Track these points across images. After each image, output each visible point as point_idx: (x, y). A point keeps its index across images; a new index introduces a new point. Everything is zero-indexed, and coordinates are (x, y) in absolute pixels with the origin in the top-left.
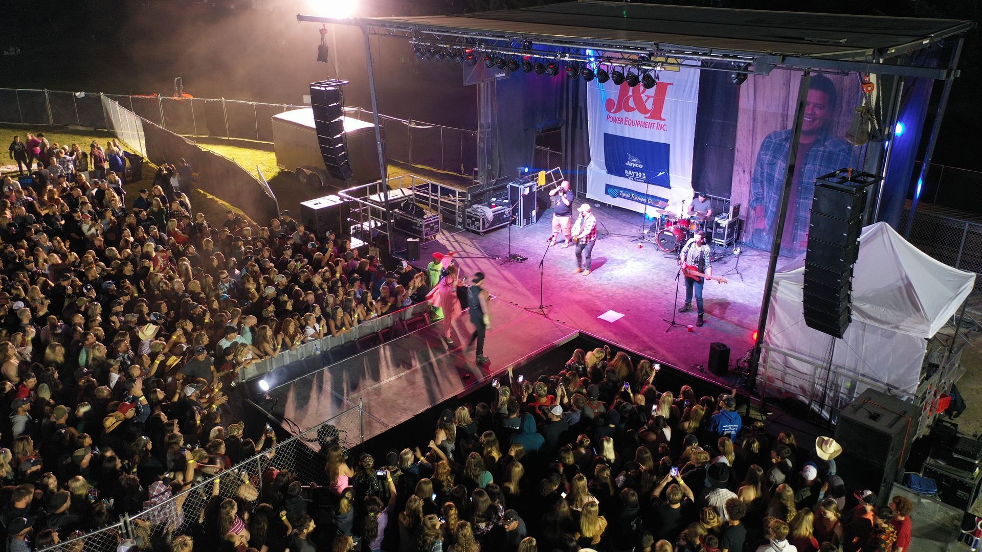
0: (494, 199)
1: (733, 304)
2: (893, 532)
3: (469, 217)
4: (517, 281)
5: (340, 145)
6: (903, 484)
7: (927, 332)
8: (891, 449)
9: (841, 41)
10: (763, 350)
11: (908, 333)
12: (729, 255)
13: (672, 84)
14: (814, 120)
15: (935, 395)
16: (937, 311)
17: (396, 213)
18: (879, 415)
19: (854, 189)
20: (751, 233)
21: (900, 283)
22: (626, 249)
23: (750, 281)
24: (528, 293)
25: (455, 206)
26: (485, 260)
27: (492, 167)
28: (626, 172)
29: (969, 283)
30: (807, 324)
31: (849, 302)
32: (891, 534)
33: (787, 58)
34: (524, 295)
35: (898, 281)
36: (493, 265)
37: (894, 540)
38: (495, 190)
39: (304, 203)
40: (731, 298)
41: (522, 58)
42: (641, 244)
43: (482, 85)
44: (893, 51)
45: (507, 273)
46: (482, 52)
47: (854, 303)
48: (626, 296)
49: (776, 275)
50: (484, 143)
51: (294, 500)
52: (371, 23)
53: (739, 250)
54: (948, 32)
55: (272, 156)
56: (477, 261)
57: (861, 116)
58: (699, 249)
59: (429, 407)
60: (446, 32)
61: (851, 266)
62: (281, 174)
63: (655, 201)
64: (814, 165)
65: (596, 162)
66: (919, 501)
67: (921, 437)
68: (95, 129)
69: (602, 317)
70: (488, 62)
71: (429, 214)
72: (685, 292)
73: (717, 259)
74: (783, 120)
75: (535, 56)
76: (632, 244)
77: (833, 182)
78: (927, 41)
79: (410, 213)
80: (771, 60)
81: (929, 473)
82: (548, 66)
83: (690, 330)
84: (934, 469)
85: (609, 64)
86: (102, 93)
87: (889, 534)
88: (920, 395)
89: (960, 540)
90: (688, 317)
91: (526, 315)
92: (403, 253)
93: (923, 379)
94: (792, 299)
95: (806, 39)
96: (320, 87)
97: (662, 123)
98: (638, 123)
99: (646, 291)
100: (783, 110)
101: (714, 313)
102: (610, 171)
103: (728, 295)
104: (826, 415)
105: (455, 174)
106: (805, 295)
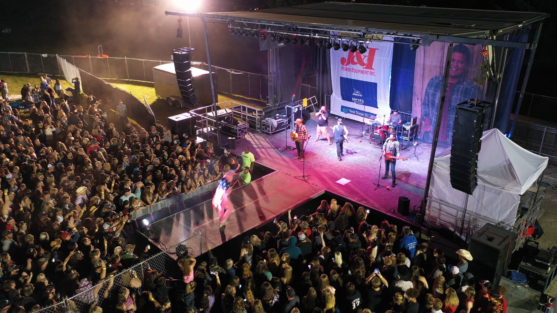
0: (278, 115)
1: (412, 174)
2: (500, 305)
3: (264, 125)
4: (290, 161)
5: (190, 85)
6: (507, 278)
7: (520, 191)
8: (499, 258)
9: (472, 26)
10: (428, 201)
11: (509, 192)
12: (411, 146)
13: (378, 49)
14: (458, 70)
15: (526, 226)
16: (526, 179)
17: (222, 123)
18: (493, 238)
19: (478, 111)
20: (423, 134)
21: (505, 163)
22: (353, 143)
23: (422, 161)
24: (296, 168)
25: (256, 118)
26: (273, 150)
27: (276, 96)
28: (353, 99)
29: (544, 163)
30: (453, 187)
31: (476, 174)
32: (499, 306)
33: (440, 36)
34: (294, 169)
35: (503, 162)
36: (277, 152)
37: (501, 309)
38: (278, 109)
39: (170, 118)
40: (411, 171)
41: (291, 36)
42: (361, 140)
43: (271, 50)
44: (501, 31)
45: (285, 157)
46: (269, 32)
47: (479, 174)
48: (352, 170)
49: (435, 158)
50: (272, 83)
51: (162, 288)
52: (207, 16)
53: (416, 143)
54: (535, 20)
55: (153, 90)
56: (268, 150)
57: (482, 69)
58: (393, 143)
59: (239, 234)
60: (249, 21)
61: (477, 154)
62: (158, 100)
63: (369, 115)
64: (458, 95)
65: (336, 93)
66: (516, 287)
67: (518, 250)
68: (53, 75)
69: (338, 182)
70: (272, 38)
71: (240, 123)
72: (385, 168)
73: (403, 148)
74: (440, 70)
75: (299, 35)
76: (356, 140)
77: (466, 107)
78: (521, 25)
79: (230, 123)
80: (431, 37)
81: (522, 270)
82: (306, 41)
83: (388, 189)
84: (525, 268)
85: (340, 39)
86: (57, 55)
87: (498, 306)
88: (516, 227)
89: (539, 309)
90: (387, 182)
91: (295, 180)
92: (226, 145)
93: (518, 218)
94: (444, 172)
95: (452, 24)
96: (178, 52)
97: (373, 71)
98: (359, 71)
99: (363, 167)
100: (440, 64)
101: (402, 179)
102: (344, 99)
103: (410, 169)
104: (463, 238)
105: (257, 100)
106: (451, 170)
